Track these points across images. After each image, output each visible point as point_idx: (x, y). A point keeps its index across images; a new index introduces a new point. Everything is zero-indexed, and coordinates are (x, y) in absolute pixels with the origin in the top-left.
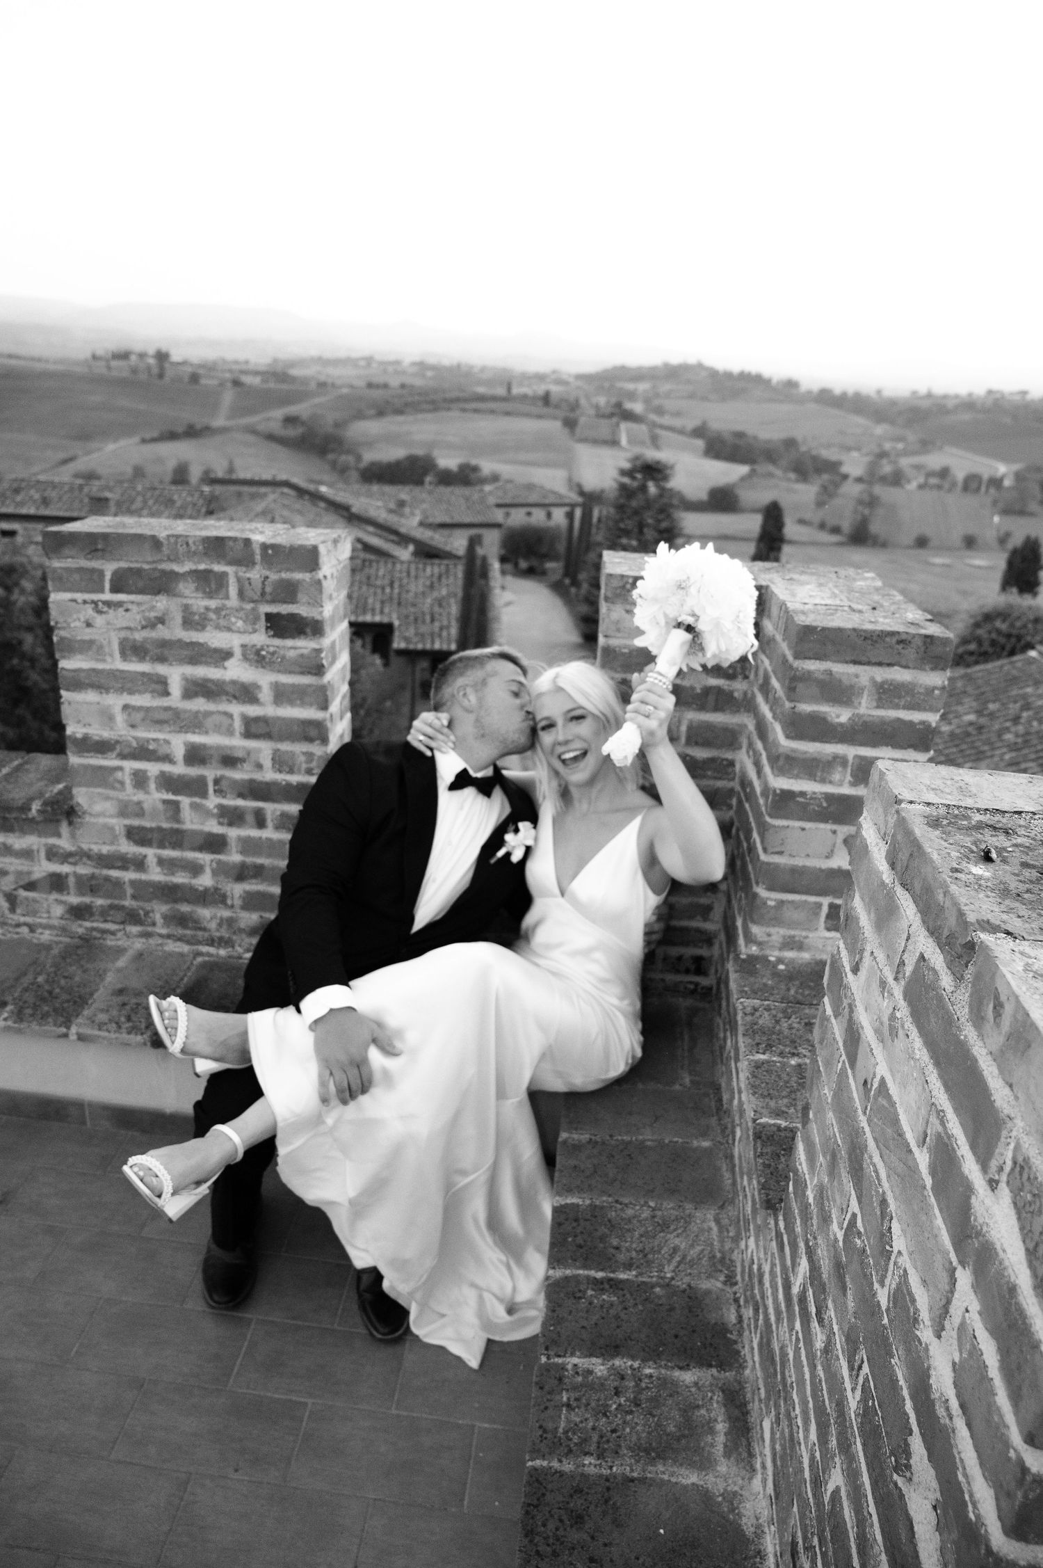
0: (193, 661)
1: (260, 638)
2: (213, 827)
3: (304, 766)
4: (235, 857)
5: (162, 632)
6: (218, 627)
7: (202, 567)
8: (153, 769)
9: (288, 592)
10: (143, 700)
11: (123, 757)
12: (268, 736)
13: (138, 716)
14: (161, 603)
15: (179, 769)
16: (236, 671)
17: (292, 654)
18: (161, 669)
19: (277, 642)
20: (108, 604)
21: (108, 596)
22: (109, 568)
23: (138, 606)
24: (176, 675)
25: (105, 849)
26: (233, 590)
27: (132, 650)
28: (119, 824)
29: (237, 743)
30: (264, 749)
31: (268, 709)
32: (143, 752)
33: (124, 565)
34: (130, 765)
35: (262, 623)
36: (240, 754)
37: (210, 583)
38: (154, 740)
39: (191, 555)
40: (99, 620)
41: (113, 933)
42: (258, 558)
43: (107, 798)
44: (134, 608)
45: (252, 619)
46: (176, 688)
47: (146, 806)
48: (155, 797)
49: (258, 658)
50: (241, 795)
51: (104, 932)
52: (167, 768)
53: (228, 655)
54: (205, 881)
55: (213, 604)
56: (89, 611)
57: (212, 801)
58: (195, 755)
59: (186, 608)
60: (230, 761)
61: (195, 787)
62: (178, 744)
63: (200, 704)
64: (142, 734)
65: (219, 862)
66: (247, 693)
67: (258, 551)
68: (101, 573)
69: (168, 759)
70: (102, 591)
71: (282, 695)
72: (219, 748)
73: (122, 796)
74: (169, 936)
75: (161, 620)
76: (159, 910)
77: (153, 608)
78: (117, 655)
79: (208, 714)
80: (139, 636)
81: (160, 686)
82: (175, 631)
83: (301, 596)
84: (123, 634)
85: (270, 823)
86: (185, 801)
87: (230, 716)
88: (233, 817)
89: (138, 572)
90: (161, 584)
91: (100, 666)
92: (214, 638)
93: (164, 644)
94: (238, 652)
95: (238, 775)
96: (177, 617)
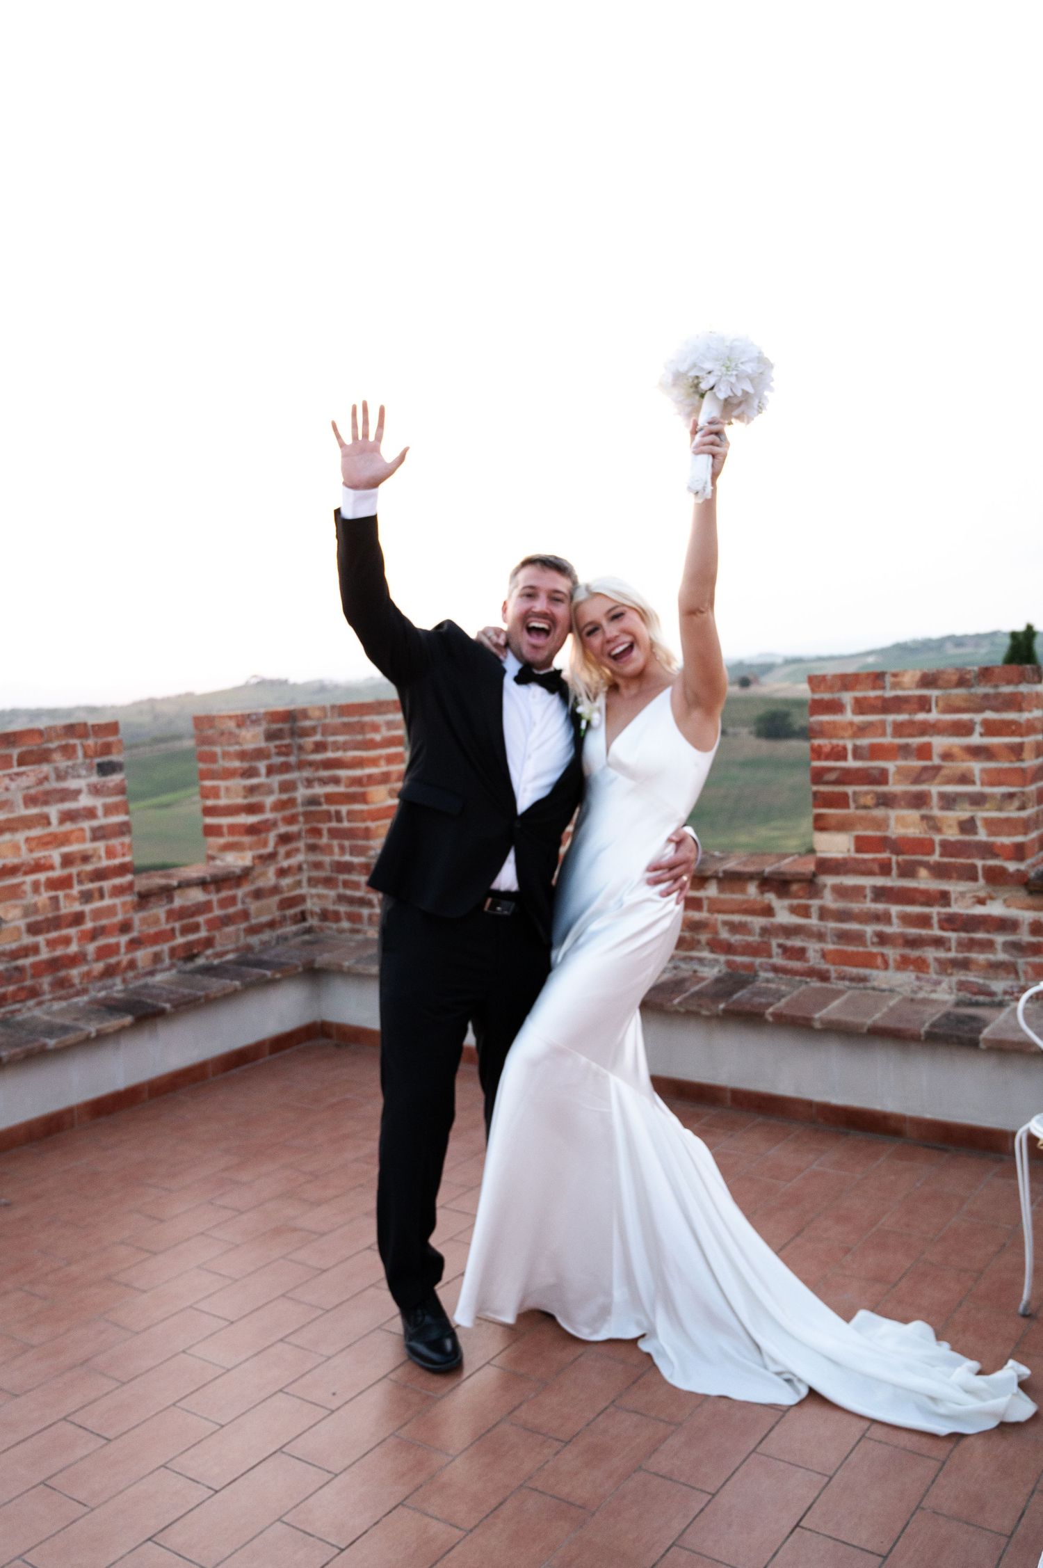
0: (62, 800)
1: (95, 779)
2: (77, 907)
3: (121, 853)
4: (89, 925)
5: (47, 786)
6: (74, 777)
7: (64, 742)
8: (42, 877)
9: (107, 749)
10: (36, 832)
11: (26, 873)
12: (104, 837)
13: (34, 844)
14: (46, 768)
15: (57, 873)
16: (85, 801)
17: (111, 784)
18: (46, 809)
19: (103, 779)
20: (18, 774)
21: (16, 769)
22: (15, 752)
23: (32, 772)
24: (53, 811)
25: (14, 946)
26: (80, 753)
27: (30, 800)
28: (22, 924)
29: (88, 846)
30: (101, 846)
31: (101, 821)
32: (38, 867)
33: (24, 749)
34: (30, 879)
35: (95, 769)
36: (90, 853)
37: (68, 751)
38: (44, 857)
39: (58, 737)
40: (13, 785)
41: (19, 1010)
42: (91, 732)
43: (16, 906)
44: (32, 774)
45: (89, 768)
46: (54, 820)
47: (40, 905)
48: (45, 895)
49: (96, 791)
50: (92, 881)
51: (13, 1012)
52: (51, 874)
53: (78, 792)
54: (74, 948)
55: (70, 763)
56: (7, 781)
57: (76, 890)
58: (67, 860)
59: (56, 769)
60: (85, 858)
61: (65, 883)
62: (55, 856)
63: (68, 826)
64: (38, 854)
65: (83, 932)
66: (90, 813)
67: (90, 729)
68: (10, 756)
69: (51, 868)
70: (11, 766)
71: (109, 810)
72: (80, 852)
73: (25, 902)
74: (53, 999)
75: (46, 778)
77: (41, 772)
78: (22, 806)
79: (72, 832)
80: (32, 791)
81: (46, 820)
82: (54, 784)
83: (114, 750)
84: (25, 792)
85: (106, 894)
86: (61, 894)
87: (82, 830)
88: (87, 897)
89: (31, 752)
90: (42, 757)
91: (11, 816)
92: (72, 784)
93: (47, 793)
94: (85, 789)
95: (89, 867)
96: (52, 776)
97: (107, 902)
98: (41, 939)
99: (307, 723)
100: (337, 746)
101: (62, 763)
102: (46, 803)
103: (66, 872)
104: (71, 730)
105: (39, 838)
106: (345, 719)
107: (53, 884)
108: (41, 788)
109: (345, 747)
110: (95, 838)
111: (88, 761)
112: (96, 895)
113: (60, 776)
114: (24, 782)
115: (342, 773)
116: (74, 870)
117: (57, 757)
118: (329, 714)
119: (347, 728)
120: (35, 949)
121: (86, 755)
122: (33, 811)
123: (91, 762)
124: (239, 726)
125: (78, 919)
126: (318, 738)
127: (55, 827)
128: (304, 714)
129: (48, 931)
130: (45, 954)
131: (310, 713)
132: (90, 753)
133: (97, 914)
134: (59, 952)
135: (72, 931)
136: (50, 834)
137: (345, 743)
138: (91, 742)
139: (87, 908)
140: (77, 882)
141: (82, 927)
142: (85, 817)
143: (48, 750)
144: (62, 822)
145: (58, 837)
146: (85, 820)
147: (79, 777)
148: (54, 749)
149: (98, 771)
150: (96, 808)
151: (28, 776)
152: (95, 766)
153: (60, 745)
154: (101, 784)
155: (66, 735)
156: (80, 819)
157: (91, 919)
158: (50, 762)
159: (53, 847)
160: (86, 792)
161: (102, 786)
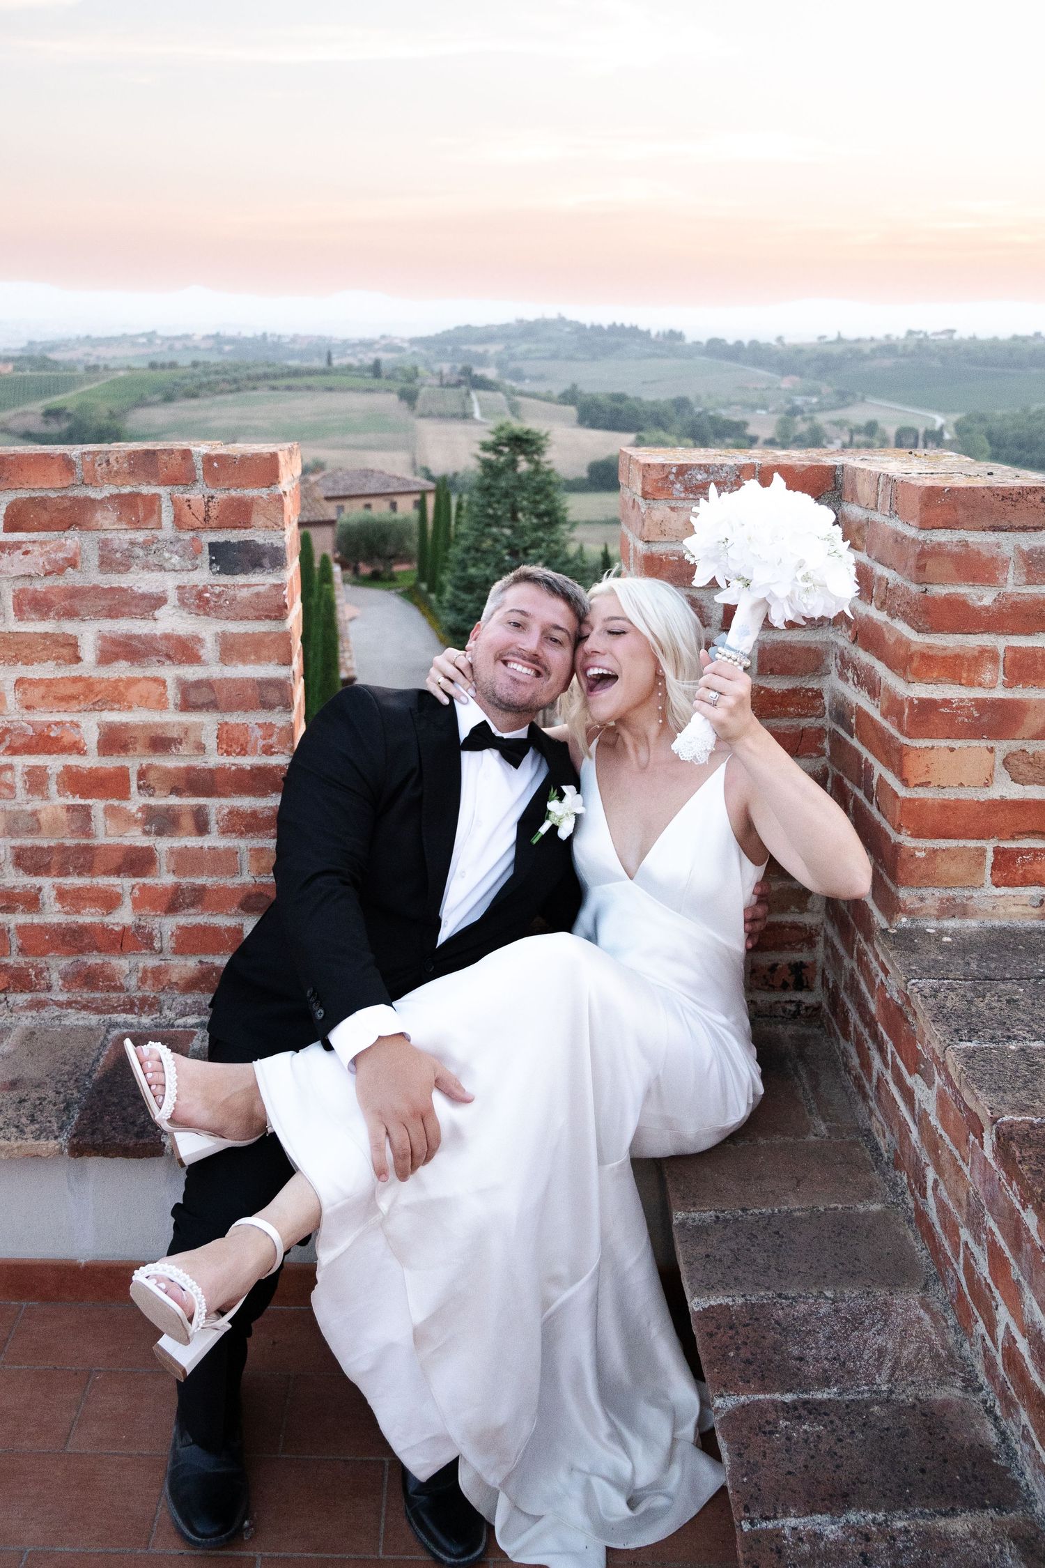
0: (113, 613)
1: (203, 576)
2: (137, 838)
3: (261, 743)
4: (165, 879)
5: (73, 578)
6: (146, 567)
7: (126, 490)
8: (54, 764)
9: (240, 513)
10: (44, 671)
11: (12, 750)
12: (212, 706)
13: (37, 693)
14: (72, 540)
15: (91, 761)
16: (171, 622)
17: (244, 594)
18: (69, 627)
19: (225, 579)
20: (2, 546)
21: (1, 537)
22: (4, 500)
23: (42, 547)
24: (88, 633)
26: (167, 517)
27: (32, 604)
28: (4, 847)
29: (171, 718)
30: (207, 724)
31: (213, 669)
32: (44, 743)
33: (23, 494)
34: (23, 762)
35: (206, 556)
36: (176, 733)
37: (136, 509)
38: (57, 724)
39: (112, 476)
42: (200, 474)
44: (36, 549)
45: (189, 553)
46: (89, 651)
47: (43, 817)
48: (55, 803)
49: (201, 603)
50: (176, 791)
52: (74, 760)
53: (156, 602)
54: (124, 916)
55: (140, 536)
57: (136, 802)
58: (113, 741)
59: (104, 544)
60: (160, 744)
61: (112, 785)
62: (89, 726)
63: (121, 670)
64: (42, 717)
65: (144, 888)
66: (185, 650)
67: (198, 466)
69: (76, 748)
71: (231, 649)
72: (146, 726)
73: (10, 806)
74: (70, 1003)
75: (72, 562)
76: (57, 965)
77: (61, 547)
78: (10, 612)
79: (132, 682)
80: (40, 586)
81: (69, 650)
82: (91, 576)
83: (254, 519)
84: (20, 585)
85: (214, 827)
86: (98, 805)
87: (162, 680)
88: (163, 822)
89: (42, 503)
90: (70, 515)
92: (141, 581)
93: (74, 593)
94: (173, 597)
95: (170, 762)
96: (93, 558)
97: (214, 841)
98: (47, 884)
101: (122, 536)
102: (70, 614)
103: (111, 763)
104: (147, 464)
105: (50, 683)
107: (77, 782)
108: (60, 582)
110: (187, 705)
111: (187, 536)
112: (187, 822)
113: (112, 563)
114: (18, 563)
116: (132, 763)
117: (106, 518)
120: (32, 901)
121: (178, 521)
122: (38, 627)
123: (196, 540)
125: (138, 862)
127: (89, 667)
129: (63, 873)
130: (53, 915)
132: (188, 518)
133: (185, 861)
134: (88, 917)
135: (124, 884)
136: (76, 680)
138: (197, 494)
139: (163, 845)
140: (139, 787)
141: (148, 881)
142: (169, 657)
143: (89, 505)
144: (106, 658)
145: (97, 688)
146: (168, 662)
147: (161, 568)
148: (102, 501)
149: (212, 562)
150: (199, 640)
151: (26, 553)
152: (206, 549)
153: (118, 496)
154: (217, 590)
155: (132, 473)
156: (154, 659)
157: (172, 867)
158: (89, 529)
159: (83, 705)
160: (177, 603)
161: (219, 595)
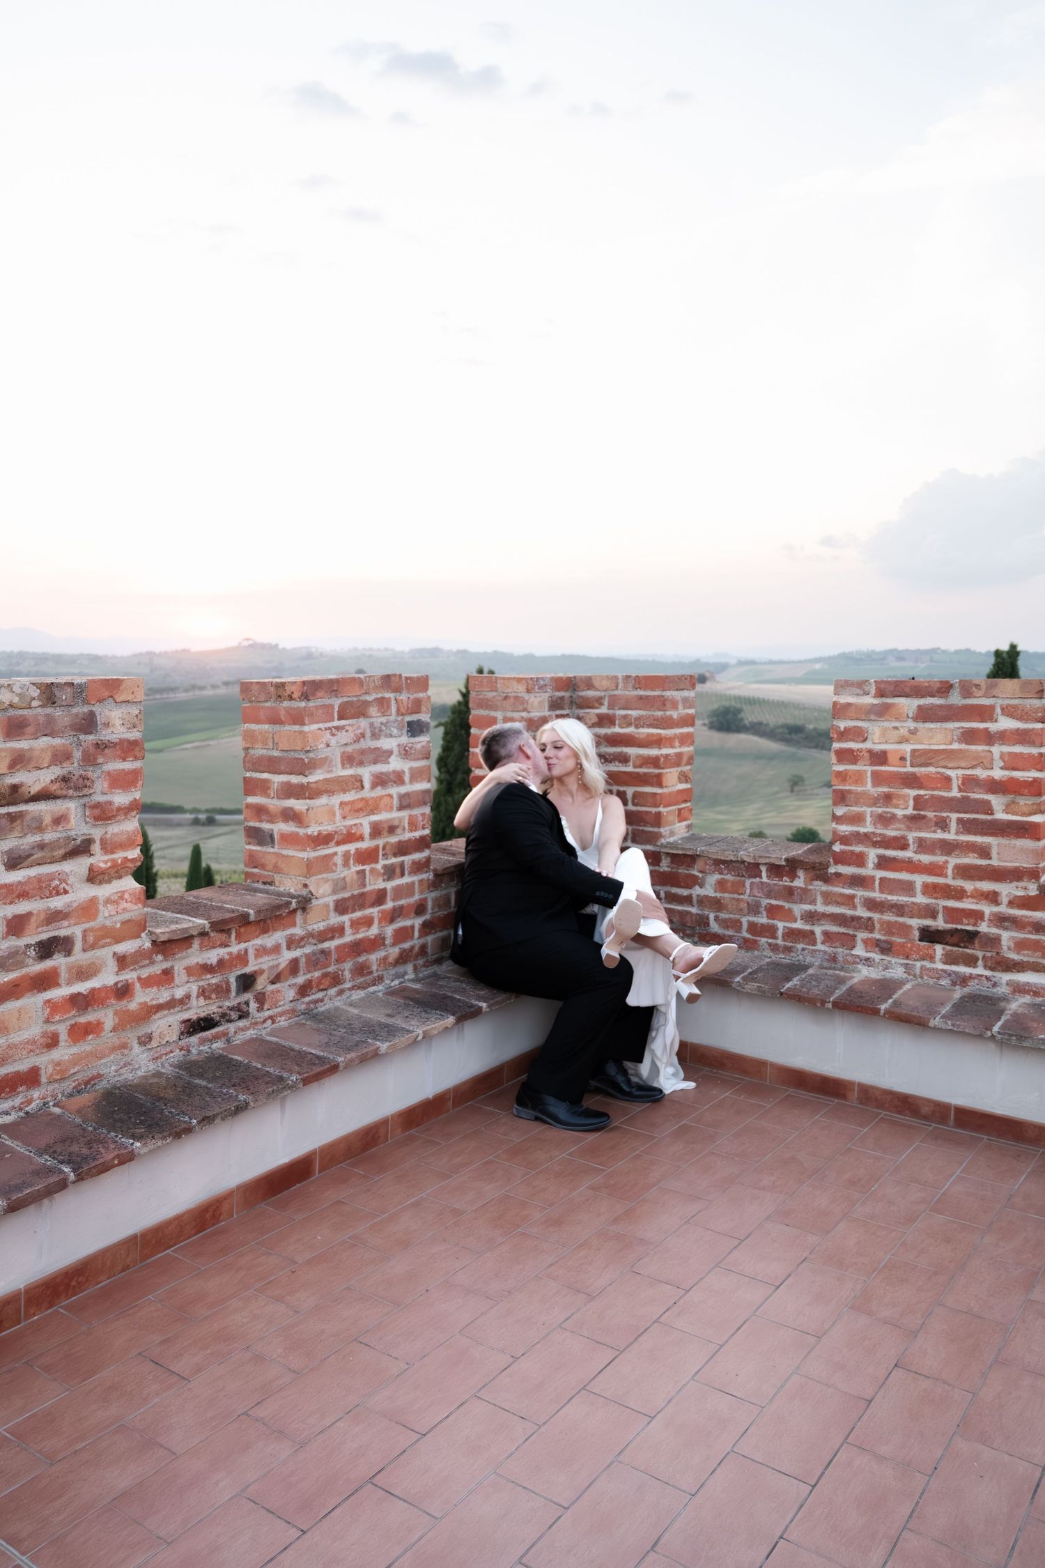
97: (406, 879)
98: (348, 919)
99: (590, 693)
100: (627, 721)
101: (377, 719)
102: (361, 764)
103: (373, 843)
104: (388, 681)
105: (352, 803)
106: (641, 693)
108: (357, 746)
109: (638, 723)
110: (400, 808)
111: (400, 718)
112: (398, 871)
113: (375, 736)
114: (343, 737)
115: (632, 751)
116: (380, 842)
117: (373, 711)
118: (620, 685)
119: (644, 702)
120: (341, 930)
121: (399, 712)
122: (349, 772)
123: (402, 720)
124: (528, 691)
125: (380, 897)
126: (604, 710)
127: (367, 793)
128: (589, 683)
129: (354, 910)
130: (349, 937)
131: (596, 683)
132: (403, 709)
133: (397, 893)
134: (361, 934)
135: (376, 911)
136: (362, 799)
137: (638, 719)
138: (404, 697)
139: (389, 885)
140: (383, 855)
141: (383, 907)
142: (395, 782)
143: (366, 703)
144: (374, 786)
145: (370, 802)
146: (395, 785)
147: (391, 736)
148: (372, 702)
149: (408, 731)
150: (403, 772)
151: (347, 731)
152: (406, 724)
153: (377, 699)
154: (410, 745)
155: (382, 687)
156: (390, 783)
157: (392, 898)
158: (368, 717)
159: (365, 814)
160: (398, 754)
161: (411, 748)
